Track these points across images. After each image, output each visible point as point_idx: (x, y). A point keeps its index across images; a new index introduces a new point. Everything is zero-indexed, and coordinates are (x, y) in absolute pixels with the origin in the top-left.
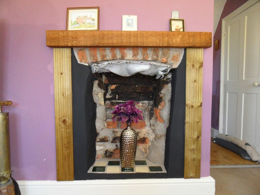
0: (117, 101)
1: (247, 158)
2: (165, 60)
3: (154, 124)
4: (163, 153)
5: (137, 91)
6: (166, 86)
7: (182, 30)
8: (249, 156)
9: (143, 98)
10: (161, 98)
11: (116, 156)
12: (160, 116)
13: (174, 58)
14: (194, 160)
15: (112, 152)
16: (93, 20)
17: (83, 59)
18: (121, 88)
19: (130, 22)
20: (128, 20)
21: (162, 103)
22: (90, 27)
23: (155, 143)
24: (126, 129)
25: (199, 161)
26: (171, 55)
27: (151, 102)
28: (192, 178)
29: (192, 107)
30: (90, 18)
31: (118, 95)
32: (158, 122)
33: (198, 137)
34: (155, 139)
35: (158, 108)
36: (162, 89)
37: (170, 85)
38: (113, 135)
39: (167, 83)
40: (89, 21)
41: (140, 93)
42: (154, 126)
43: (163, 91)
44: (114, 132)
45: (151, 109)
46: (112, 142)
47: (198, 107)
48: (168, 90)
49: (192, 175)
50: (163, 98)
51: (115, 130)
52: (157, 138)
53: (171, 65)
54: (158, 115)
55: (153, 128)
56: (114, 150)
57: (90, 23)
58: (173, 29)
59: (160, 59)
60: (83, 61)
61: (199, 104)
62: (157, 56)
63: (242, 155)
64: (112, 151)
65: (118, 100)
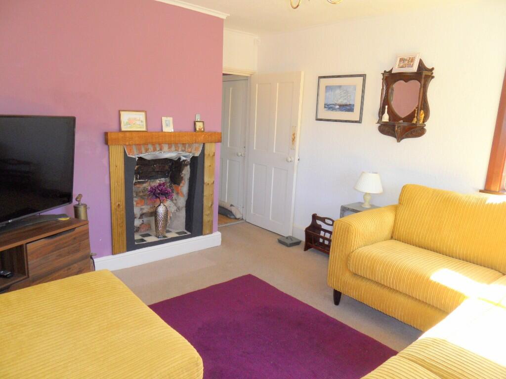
0: (139, 181)
1: (232, 217)
2: (190, 150)
3: (176, 198)
4: (184, 220)
5: (156, 170)
6: (186, 167)
7: (202, 130)
8: (233, 215)
9: (160, 176)
10: (182, 177)
11: (142, 231)
12: (181, 192)
13: (196, 149)
14: (209, 221)
15: (138, 228)
16: (142, 122)
17: (131, 152)
18: (142, 168)
19: (167, 122)
20: (166, 121)
21: (183, 181)
22: (140, 128)
23: (177, 213)
24: (159, 205)
25: (212, 222)
26: (194, 147)
27: (167, 179)
28: (208, 234)
29: (208, 184)
30: (139, 120)
31: (140, 175)
32: (180, 197)
33: (212, 205)
34: (177, 210)
35: (179, 185)
36: (183, 170)
37: (189, 166)
38: (141, 212)
39: (186, 165)
40: (138, 122)
41: (158, 172)
42: (176, 200)
43: (184, 172)
44: (142, 209)
45: (170, 185)
46: (139, 218)
47: (212, 184)
48: (188, 171)
49: (208, 232)
50: (184, 178)
51: (142, 207)
52: (179, 209)
53: (194, 154)
54: (179, 192)
55: (175, 202)
56: (140, 225)
57: (140, 125)
58: (197, 129)
59: (186, 150)
60: (131, 154)
61: (212, 182)
62: (185, 148)
63: (228, 215)
64: (138, 226)
65: (139, 179)
